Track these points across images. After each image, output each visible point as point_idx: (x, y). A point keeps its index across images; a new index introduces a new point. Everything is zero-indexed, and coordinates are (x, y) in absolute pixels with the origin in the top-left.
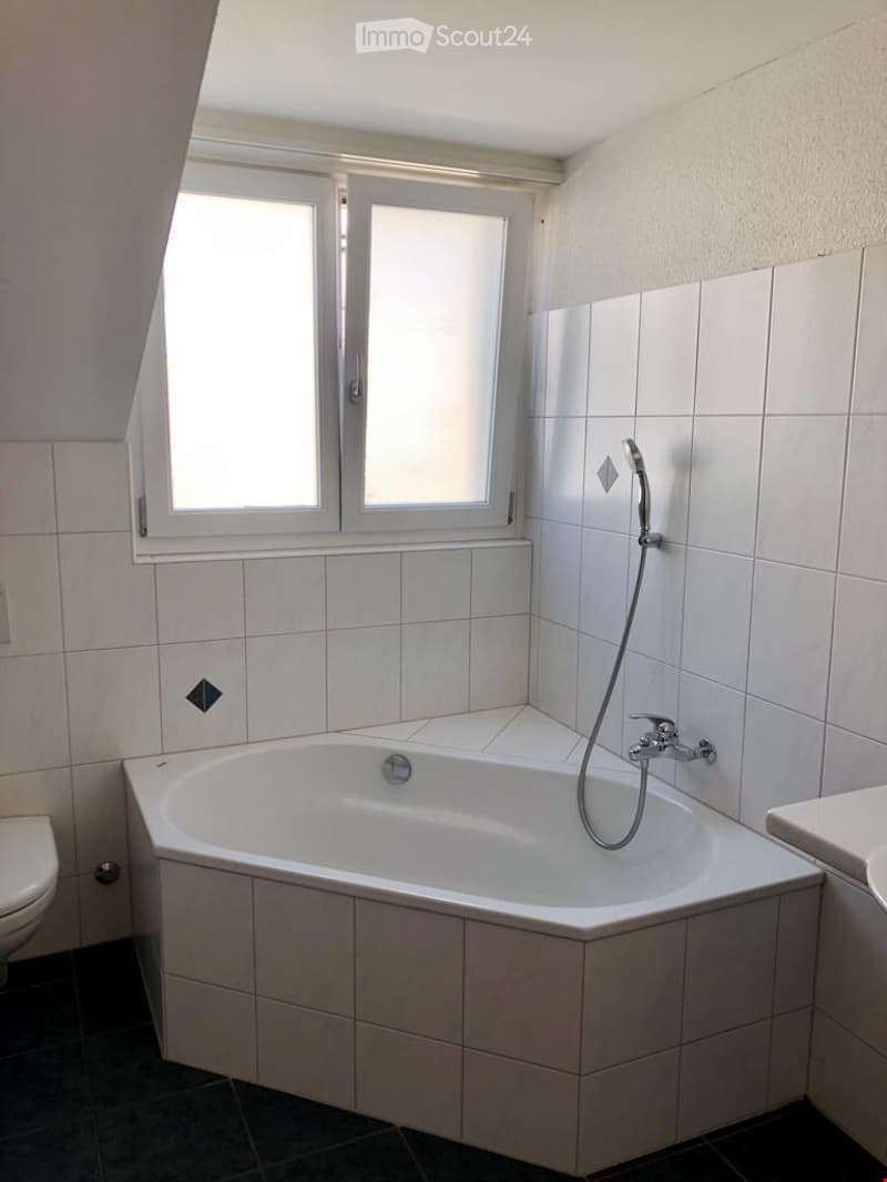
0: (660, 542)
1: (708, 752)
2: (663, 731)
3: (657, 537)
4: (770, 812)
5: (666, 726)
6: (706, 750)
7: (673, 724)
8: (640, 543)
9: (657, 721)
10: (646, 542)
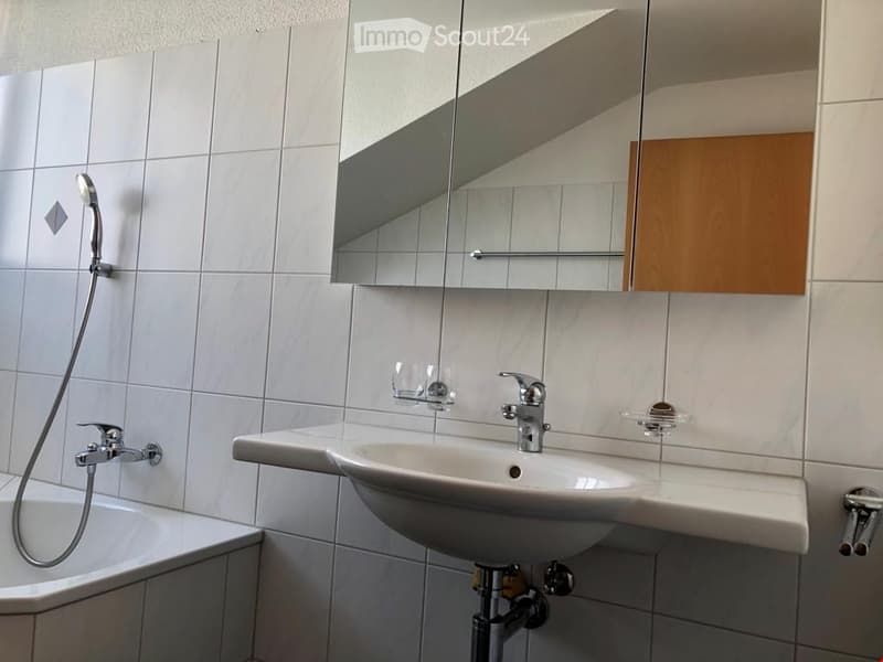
0: (110, 272)
1: (155, 453)
2: (111, 437)
3: (108, 267)
4: (236, 439)
5: (114, 432)
6: (153, 453)
7: (120, 430)
8: (91, 271)
9: (105, 428)
10: (96, 269)
